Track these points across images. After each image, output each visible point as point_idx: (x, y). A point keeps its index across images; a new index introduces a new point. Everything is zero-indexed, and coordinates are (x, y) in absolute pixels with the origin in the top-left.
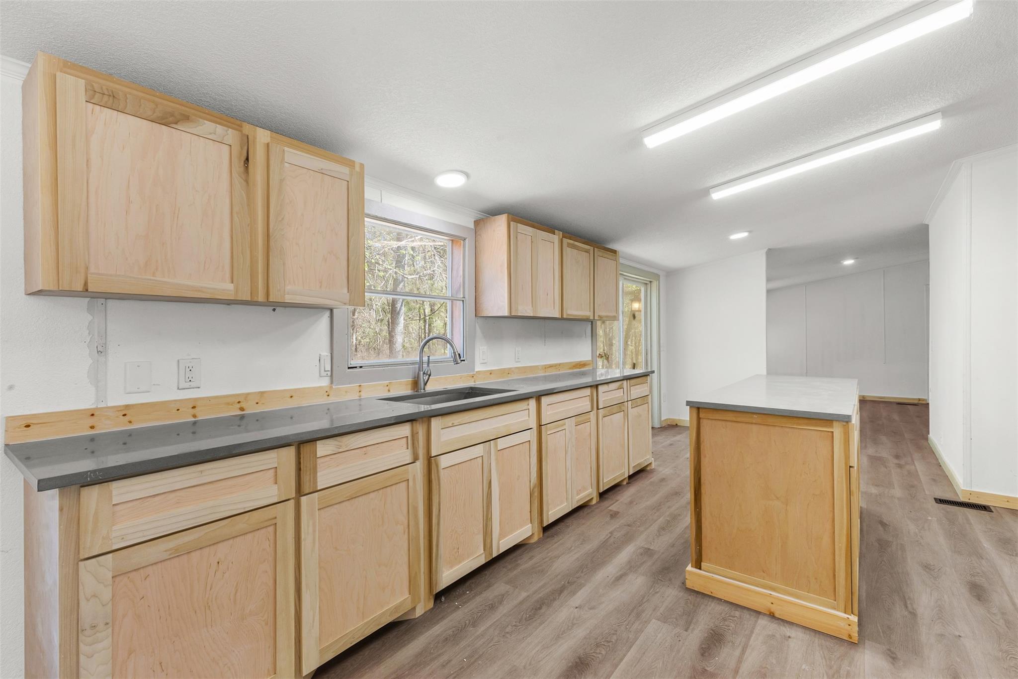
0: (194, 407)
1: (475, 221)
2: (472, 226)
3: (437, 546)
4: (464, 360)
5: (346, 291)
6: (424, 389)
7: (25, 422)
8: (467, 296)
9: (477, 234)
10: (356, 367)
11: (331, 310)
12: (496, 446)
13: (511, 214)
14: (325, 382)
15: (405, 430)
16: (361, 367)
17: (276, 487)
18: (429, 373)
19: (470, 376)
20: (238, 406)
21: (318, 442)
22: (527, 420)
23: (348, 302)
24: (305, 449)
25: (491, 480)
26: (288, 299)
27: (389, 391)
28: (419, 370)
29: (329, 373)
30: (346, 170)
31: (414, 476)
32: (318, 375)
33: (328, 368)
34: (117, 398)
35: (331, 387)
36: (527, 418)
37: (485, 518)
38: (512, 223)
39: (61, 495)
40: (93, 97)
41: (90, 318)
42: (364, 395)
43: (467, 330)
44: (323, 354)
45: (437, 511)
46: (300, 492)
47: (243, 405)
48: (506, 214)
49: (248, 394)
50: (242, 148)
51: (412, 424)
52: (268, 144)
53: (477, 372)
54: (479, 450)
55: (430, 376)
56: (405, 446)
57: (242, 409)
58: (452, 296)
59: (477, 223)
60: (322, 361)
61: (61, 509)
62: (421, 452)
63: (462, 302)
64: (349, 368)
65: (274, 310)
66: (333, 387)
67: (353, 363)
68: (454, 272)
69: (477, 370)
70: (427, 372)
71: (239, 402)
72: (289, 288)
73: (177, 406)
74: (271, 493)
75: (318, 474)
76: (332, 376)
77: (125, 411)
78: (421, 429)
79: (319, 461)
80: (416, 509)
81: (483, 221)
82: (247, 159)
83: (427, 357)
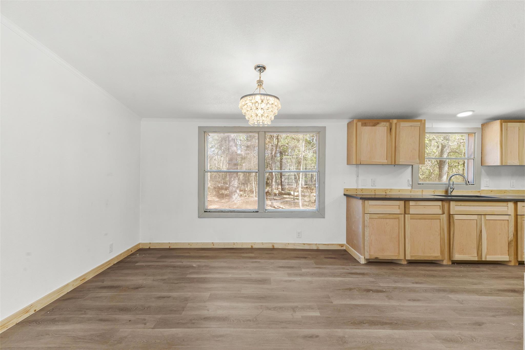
0: (375, 191)
1: (482, 124)
2: (480, 126)
3: (453, 245)
4: (474, 185)
5: (418, 160)
6: (451, 194)
7: (347, 190)
8: (476, 157)
9: (483, 130)
10: (421, 184)
11: (412, 166)
12: (485, 218)
13: (502, 119)
14: (410, 188)
15: (440, 203)
16: (423, 184)
17: (399, 210)
18: (453, 188)
19: (477, 192)
20: (385, 192)
21: (410, 201)
22: (507, 211)
23: (419, 163)
24: (407, 202)
25: (481, 230)
26: (400, 163)
27: (434, 193)
28: (448, 187)
29: (411, 185)
30: (419, 123)
31: (443, 219)
32: (408, 185)
33: (411, 183)
34: (360, 187)
35: (412, 190)
36: (507, 210)
37: (478, 244)
38: (503, 124)
39: (362, 201)
40: (362, 125)
41: (356, 169)
42: (424, 193)
43: (476, 171)
44: (409, 179)
45: (453, 233)
46: (405, 213)
47: (386, 192)
48: (500, 120)
49: (387, 189)
50: (390, 126)
51: (442, 202)
52: (396, 123)
53: (481, 190)
54: (475, 217)
55: (454, 189)
56: (439, 209)
57: (386, 193)
58: (468, 158)
59: (483, 125)
60: (409, 181)
61: (362, 204)
62: (446, 212)
63: (473, 160)
64: (418, 184)
65: (394, 166)
66: (413, 190)
67: (420, 183)
68: (469, 147)
69: (481, 189)
70: (452, 187)
71: (385, 191)
72: (401, 160)
73: (371, 190)
74: (398, 211)
75: (410, 210)
76: (412, 186)
77: (362, 190)
78: (446, 205)
79: (410, 206)
80: (443, 230)
81: (486, 124)
82: (391, 129)
83: (452, 182)
